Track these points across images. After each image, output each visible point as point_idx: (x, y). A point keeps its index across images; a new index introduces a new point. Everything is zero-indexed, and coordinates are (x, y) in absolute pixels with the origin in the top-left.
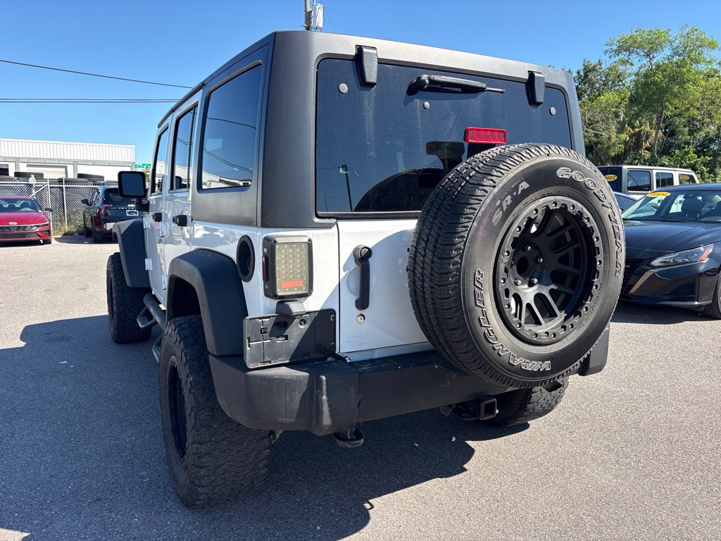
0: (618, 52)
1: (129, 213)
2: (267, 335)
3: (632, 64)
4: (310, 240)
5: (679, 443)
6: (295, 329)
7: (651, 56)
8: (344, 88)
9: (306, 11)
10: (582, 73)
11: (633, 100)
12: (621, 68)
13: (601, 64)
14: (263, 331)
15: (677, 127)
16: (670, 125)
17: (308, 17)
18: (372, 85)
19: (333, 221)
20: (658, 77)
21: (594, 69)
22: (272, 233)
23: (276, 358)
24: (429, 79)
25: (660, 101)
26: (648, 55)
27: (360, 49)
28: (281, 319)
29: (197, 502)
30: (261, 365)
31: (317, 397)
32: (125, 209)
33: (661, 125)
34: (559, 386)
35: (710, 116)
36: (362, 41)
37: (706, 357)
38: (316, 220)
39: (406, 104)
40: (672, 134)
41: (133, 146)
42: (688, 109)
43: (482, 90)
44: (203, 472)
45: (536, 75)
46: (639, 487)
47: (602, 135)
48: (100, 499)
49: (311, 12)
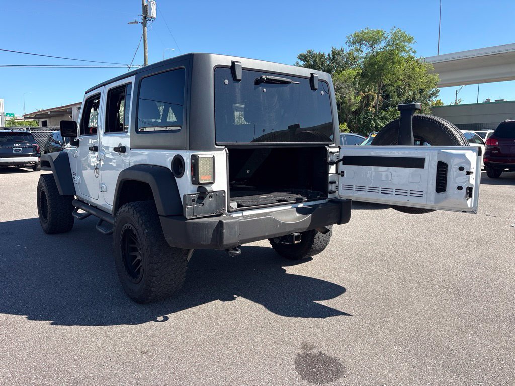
0: (354, 43)
1: (15, 150)
2: (195, 203)
3: (362, 51)
4: (214, 156)
5: (386, 261)
6: (207, 200)
7: (373, 47)
8: (227, 82)
9: (143, 4)
10: (331, 56)
11: (363, 76)
12: (356, 54)
13: (343, 51)
14: (193, 201)
15: (391, 92)
16: (385, 91)
17: (145, 9)
18: (240, 80)
19: (224, 147)
20: (379, 59)
21: (338, 53)
22: (195, 153)
23: (199, 214)
24: (266, 78)
25: (379, 76)
26: (371, 46)
27: (233, 63)
28: (201, 195)
29: (149, 298)
30: (192, 217)
31: (220, 231)
32: (11, 148)
33: (380, 91)
34: (329, 230)
35: (410, 86)
36: (235, 59)
37: (402, 224)
38: (216, 147)
39: (255, 90)
40: (387, 97)
41: (3, 100)
42: (396, 81)
43: (290, 83)
44: (155, 279)
45: (314, 75)
46: (367, 279)
47: (345, 97)
48: (87, 305)
49: (147, 5)
